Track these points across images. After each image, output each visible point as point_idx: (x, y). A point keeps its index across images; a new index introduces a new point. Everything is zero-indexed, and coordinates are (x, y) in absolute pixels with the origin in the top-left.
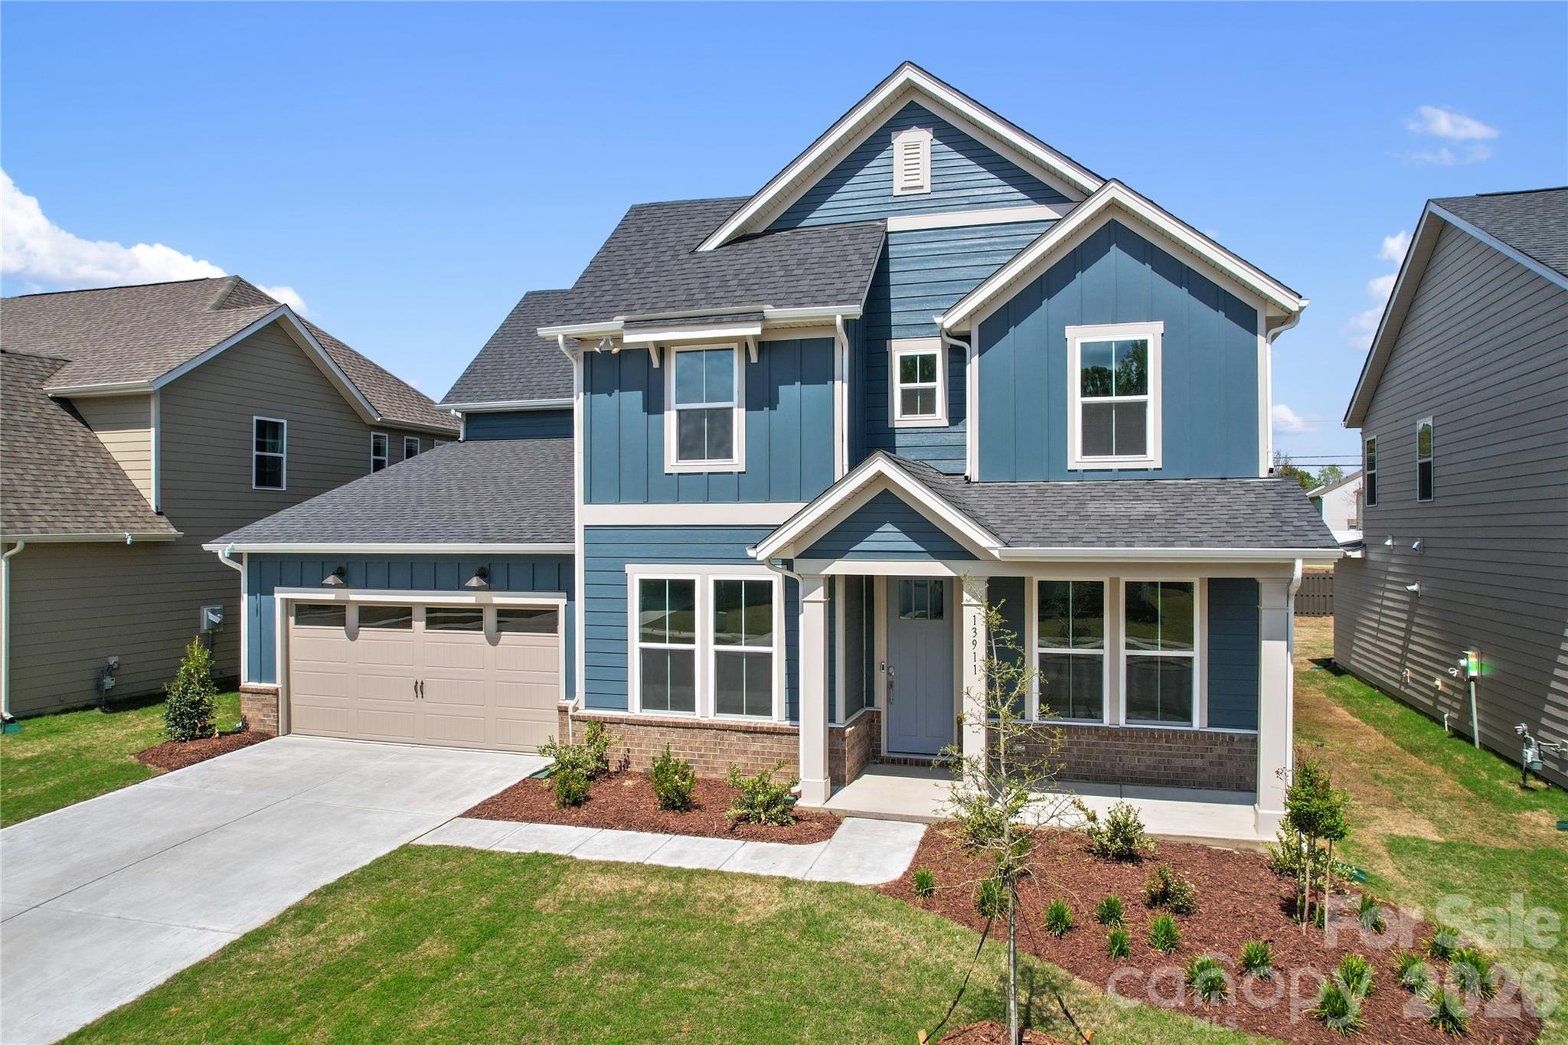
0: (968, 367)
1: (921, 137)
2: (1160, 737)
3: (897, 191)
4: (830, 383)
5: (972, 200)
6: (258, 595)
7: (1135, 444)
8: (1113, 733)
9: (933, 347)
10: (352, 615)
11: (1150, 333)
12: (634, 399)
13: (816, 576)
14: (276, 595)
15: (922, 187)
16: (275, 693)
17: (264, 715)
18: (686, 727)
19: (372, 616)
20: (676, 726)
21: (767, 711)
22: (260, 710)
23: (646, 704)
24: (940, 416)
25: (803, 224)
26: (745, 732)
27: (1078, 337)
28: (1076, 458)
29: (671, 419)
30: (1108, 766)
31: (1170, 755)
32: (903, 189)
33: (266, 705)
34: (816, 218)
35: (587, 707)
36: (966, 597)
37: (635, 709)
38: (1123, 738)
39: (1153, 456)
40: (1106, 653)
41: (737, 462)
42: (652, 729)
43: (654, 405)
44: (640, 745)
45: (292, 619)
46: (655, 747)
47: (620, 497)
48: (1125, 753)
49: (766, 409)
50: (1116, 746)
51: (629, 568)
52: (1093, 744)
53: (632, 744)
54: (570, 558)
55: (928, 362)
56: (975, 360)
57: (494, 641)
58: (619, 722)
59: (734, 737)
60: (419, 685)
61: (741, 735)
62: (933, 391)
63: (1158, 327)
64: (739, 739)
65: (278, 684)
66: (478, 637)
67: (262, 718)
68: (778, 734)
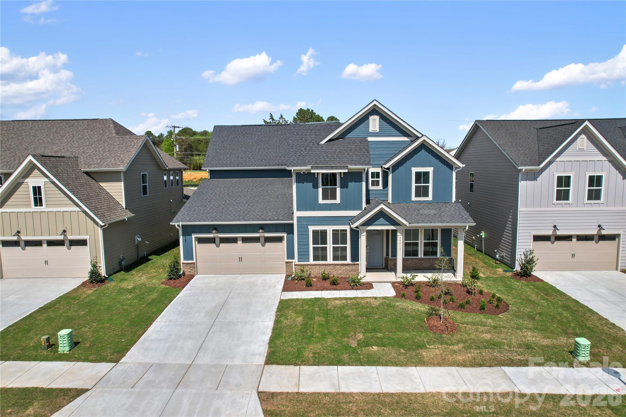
0: (389, 176)
1: (377, 118)
2: (431, 259)
3: (370, 131)
4: (361, 182)
5: (389, 134)
6: (186, 236)
7: (427, 195)
8: (421, 259)
9: (379, 170)
10: (217, 241)
11: (430, 170)
12: (310, 185)
13: (364, 230)
14: (192, 236)
15: (377, 130)
16: (194, 264)
17: (191, 270)
18: (326, 265)
19: (224, 240)
20: (323, 265)
21: (346, 259)
22: (189, 269)
23: (314, 260)
24: (380, 187)
25: (346, 137)
26: (341, 265)
27: (414, 170)
28: (414, 198)
29: (320, 190)
30: (420, 266)
31: (433, 263)
32: (372, 130)
33: (190, 267)
34: (349, 136)
35: (298, 262)
36: (398, 234)
37: (311, 261)
38: (423, 260)
39: (430, 198)
40: (419, 241)
41: (338, 201)
42: (317, 266)
43: (316, 187)
44: (313, 270)
45: (197, 242)
46: (317, 270)
47: (306, 210)
48: (423, 263)
49: (345, 188)
50: (422, 262)
51: (309, 227)
52: (417, 262)
53: (311, 270)
54: (292, 225)
55: (378, 174)
56: (391, 175)
57: (263, 246)
58: (308, 265)
59: (338, 267)
60: (240, 258)
61: (340, 266)
62: (379, 181)
63: (432, 168)
64: (339, 267)
65: (194, 261)
66: (259, 245)
67: (190, 271)
68: (349, 265)
